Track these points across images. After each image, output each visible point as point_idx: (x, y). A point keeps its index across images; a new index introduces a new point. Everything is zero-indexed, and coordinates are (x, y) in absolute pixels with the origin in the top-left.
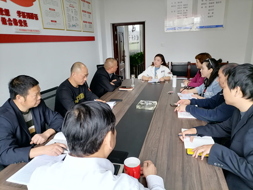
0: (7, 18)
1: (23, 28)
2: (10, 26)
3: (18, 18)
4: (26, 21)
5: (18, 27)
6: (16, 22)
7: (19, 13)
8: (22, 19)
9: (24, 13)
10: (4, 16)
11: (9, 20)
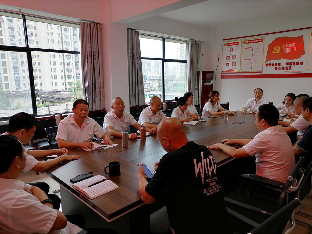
0: (278, 67)
1: (288, 70)
2: (279, 70)
3: (285, 66)
4: (291, 67)
5: (285, 70)
6: (283, 68)
7: (287, 64)
8: (288, 66)
9: (292, 63)
10: (276, 67)
11: (280, 68)
